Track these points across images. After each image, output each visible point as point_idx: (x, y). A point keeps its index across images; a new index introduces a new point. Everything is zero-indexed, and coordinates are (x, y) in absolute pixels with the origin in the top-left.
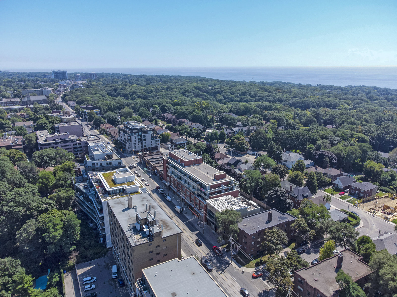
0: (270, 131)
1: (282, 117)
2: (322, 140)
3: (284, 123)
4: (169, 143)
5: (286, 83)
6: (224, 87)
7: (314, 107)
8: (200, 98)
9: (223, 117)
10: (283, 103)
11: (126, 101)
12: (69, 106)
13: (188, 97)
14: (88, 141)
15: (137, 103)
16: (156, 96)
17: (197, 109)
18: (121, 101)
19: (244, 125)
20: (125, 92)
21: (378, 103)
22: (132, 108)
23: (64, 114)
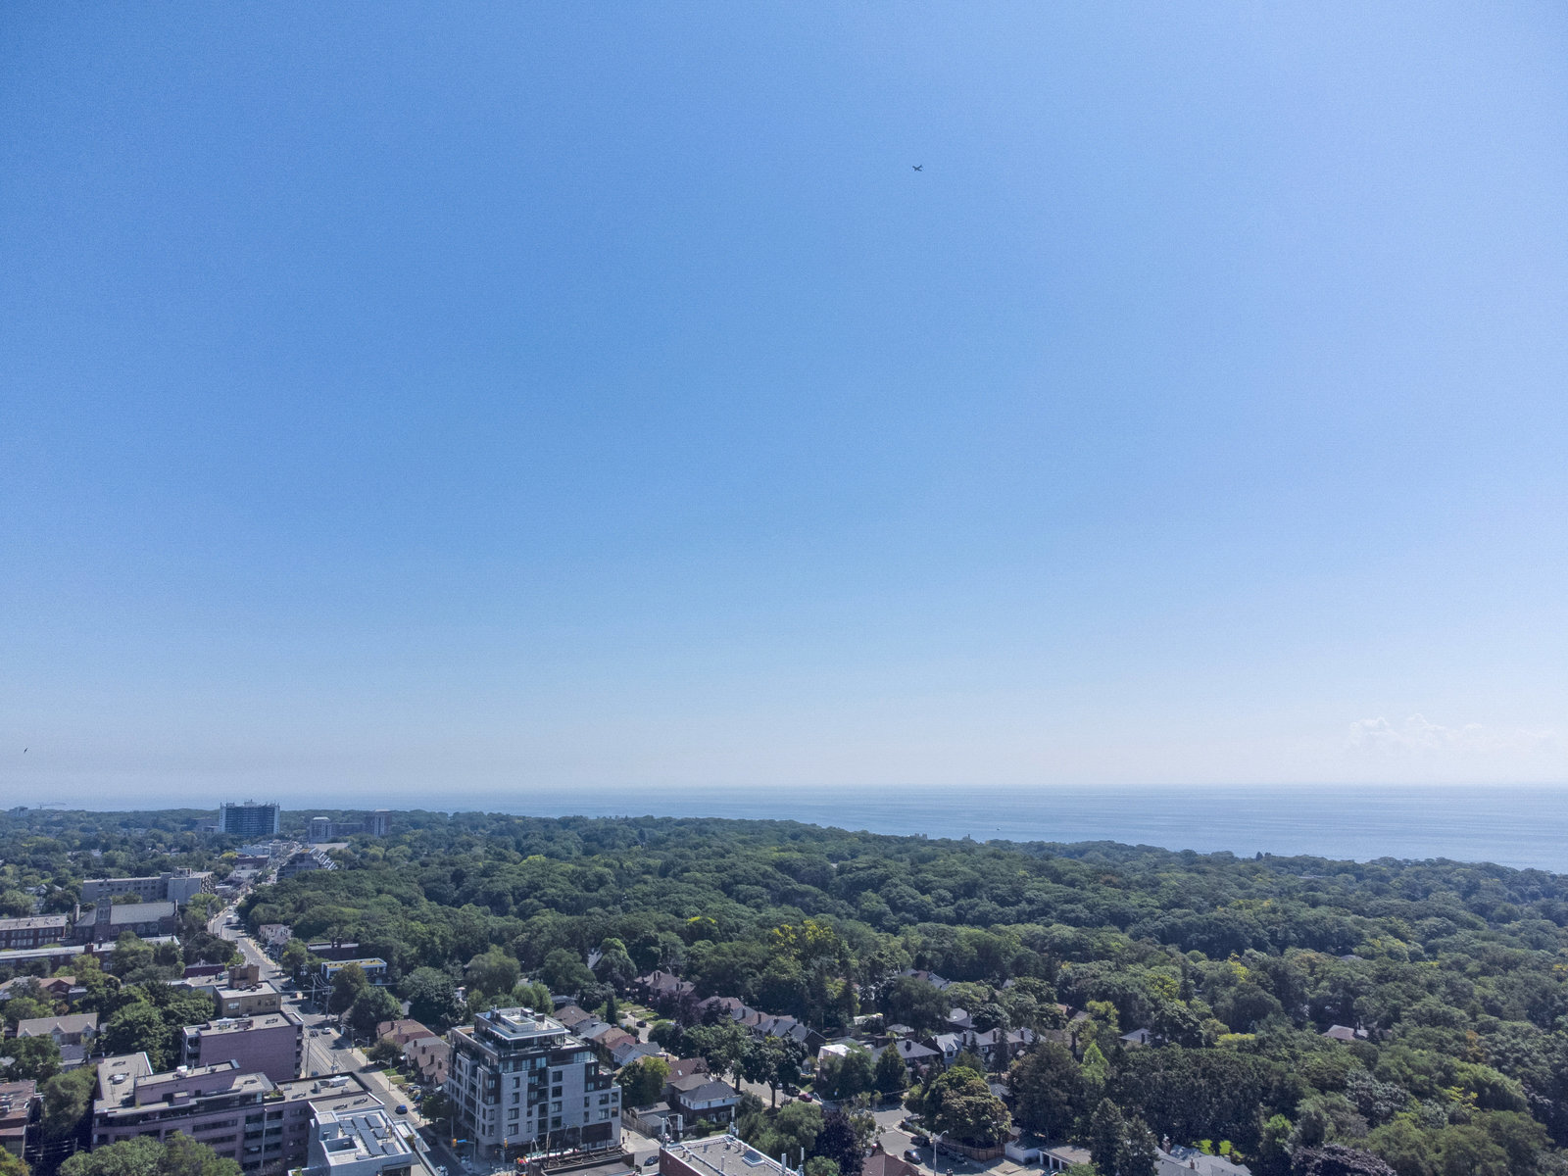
0: (1093, 1052)
1: (1137, 990)
2: (1323, 1093)
3: (1149, 1017)
4: (663, 1106)
5: (1133, 848)
6: (887, 862)
7: (1260, 946)
8: (794, 905)
9: (889, 988)
10: (1131, 929)
11: (495, 922)
12: (263, 942)
13: (744, 903)
14: (313, 1100)
15: (540, 931)
16: (617, 900)
17: (781, 951)
18: (477, 922)
19: (982, 1025)
20: (498, 886)
21: (1521, 930)
22: (517, 951)
23: (232, 979)
